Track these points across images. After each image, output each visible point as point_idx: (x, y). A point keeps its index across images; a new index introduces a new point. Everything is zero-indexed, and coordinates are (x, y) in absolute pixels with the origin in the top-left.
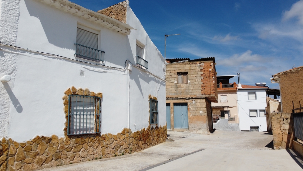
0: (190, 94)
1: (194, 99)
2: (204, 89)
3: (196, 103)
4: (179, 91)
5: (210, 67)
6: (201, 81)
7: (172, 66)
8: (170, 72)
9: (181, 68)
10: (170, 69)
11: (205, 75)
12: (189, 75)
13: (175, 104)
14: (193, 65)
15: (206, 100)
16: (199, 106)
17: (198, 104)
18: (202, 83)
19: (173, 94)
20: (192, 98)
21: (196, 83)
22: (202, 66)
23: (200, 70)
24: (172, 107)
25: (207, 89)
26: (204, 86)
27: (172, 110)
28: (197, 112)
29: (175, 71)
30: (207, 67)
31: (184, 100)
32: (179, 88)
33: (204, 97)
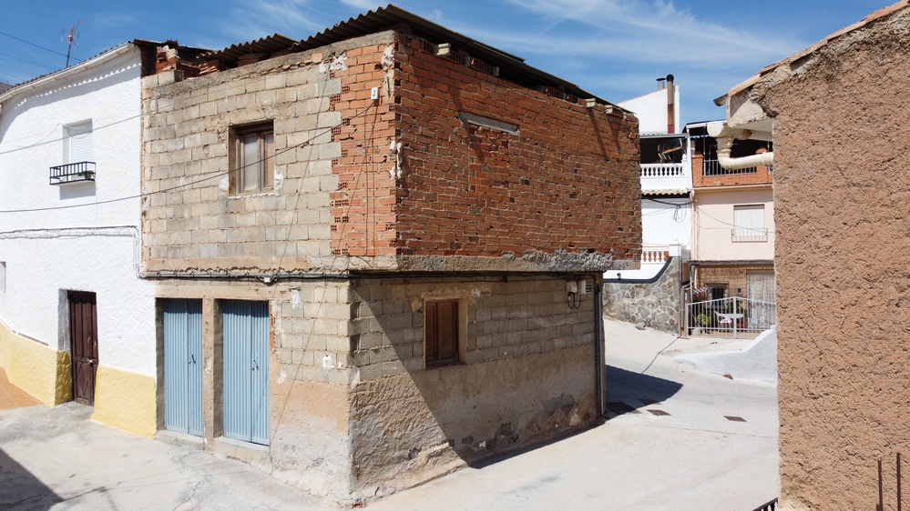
0: (281, 249)
1: (296, 279)
2: (346, 219)
3: (306, 307)
4: (236, 231)
5: (379, 74)
6: (329, 171)
7: (214, 92)
8: (201, 125)
9: (245, 101)
10: (204, 109)
11: (350, 129)
13: (224, 306)
14: (298, 75)
15: (352, 288)
16: (320, 325)
17: (313, 310)
18: (336, 180)
19: (214, 251)
20: (289, 277)
21: (310, 184)
22: (336, 75)
23: (327, 100)
24: (211, 319)
25: (357, 222)
26: (346, 203)
27: (210, 339)
28: (308, 359)
29: (220, 121)
30: (360, 78)
31: (256, 288)
32: (238, 216)
33: (344, 268)
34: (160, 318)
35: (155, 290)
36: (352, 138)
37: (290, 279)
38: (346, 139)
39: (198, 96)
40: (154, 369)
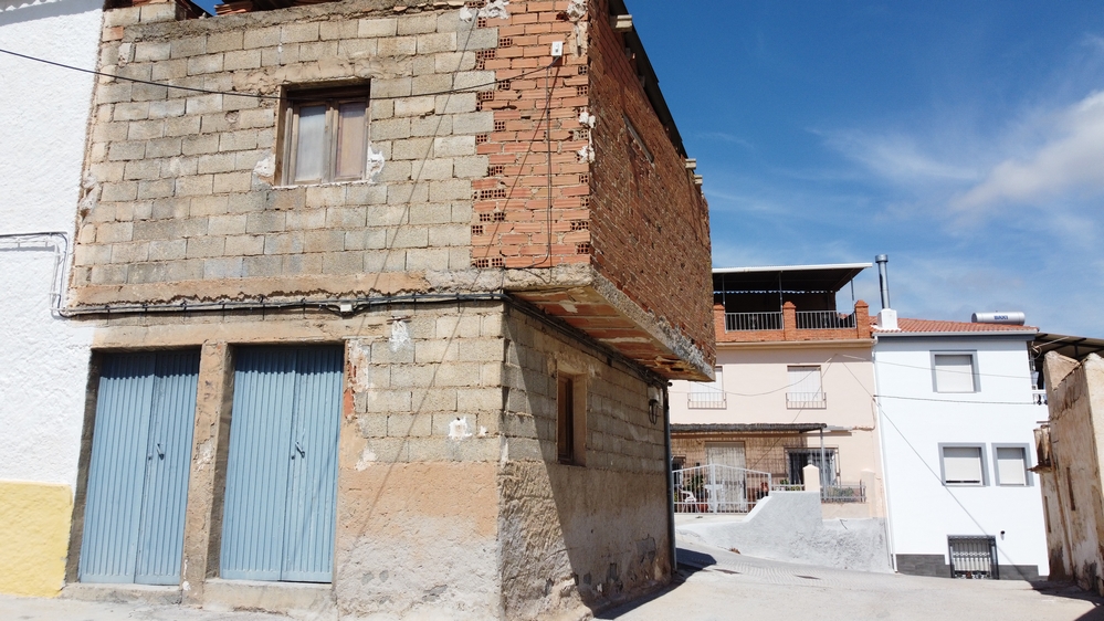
0: (374, 262)
1: (402, 305)
2: (501, 217)
3: (419, 346)
4: (285, 237)
5: (564, 26)
6: (473, 150)
7: (253, 36)
8: (225, 82)
9: (318, 49)
10: (234, 60)
11: (511, 94)
15: (506, 316)
16: (446, 374)
17: (435, 350)
18: (484, 163)
19: (235, 268)
20: (389, 303)
21: (438, 168)
22: (488, 24)
23: (473, 56)
25: (519, 221)
26: (501, 194)
27: (214, 409)
28: (422, 426)
29: (265, 77)
30: (530, 29)
31: (319, 322)
32: (290, 215)
33: (495, 285)
34: (93, 386)
36: (514, 108)
37: (389, 306)
38: (503, 108)
39: (224, 40)
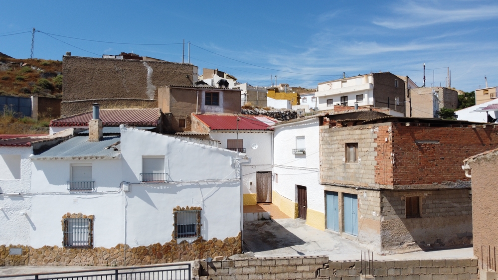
0: (360, 180)
1: (365, 189)
2: (379, 174)
3: (368, 197)
4: (347, 174)
5: (387, 134)
6: (374, 160)
7: (341, 133)
8: (337, 142)
9: (350, 137)
10: (338, 137)
11: (380, 148)
12: (359, 149)
13: (344, 195)
14: (364, 131)
15: (381, 194)
16: (372, 203)
17: (370, 198)
18: (375, 163)
19: (341, 179)
21: (368, 163)
22: (375, 133)
23: (373, 139)
24: (341, 198)
25: (382, 175)
26: (379, 169)
27: (341, 204)
28: (369, 212)
29: (343, 142)
30: (382, 134)
31: (354, 190)
32: (348, 169)
33: (378, 187)
34: (325, 196)
35: (324, 188)
37: (363, 189)
38: (379, 151)
39: (336, 133)
40: (324, 211)
